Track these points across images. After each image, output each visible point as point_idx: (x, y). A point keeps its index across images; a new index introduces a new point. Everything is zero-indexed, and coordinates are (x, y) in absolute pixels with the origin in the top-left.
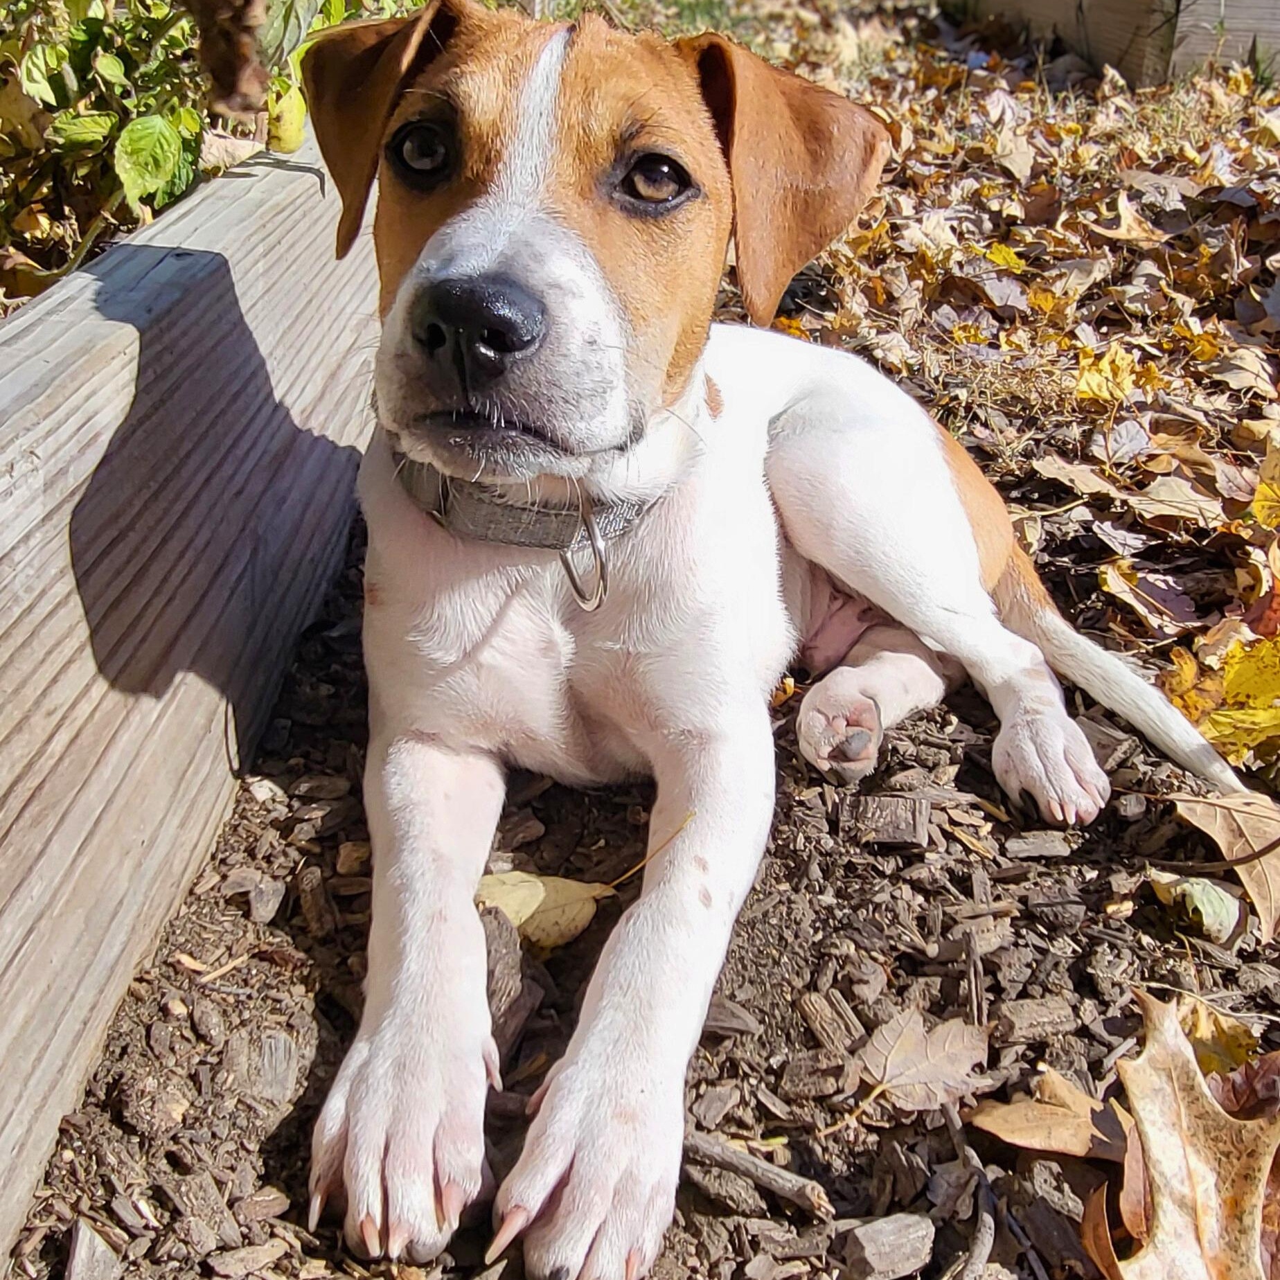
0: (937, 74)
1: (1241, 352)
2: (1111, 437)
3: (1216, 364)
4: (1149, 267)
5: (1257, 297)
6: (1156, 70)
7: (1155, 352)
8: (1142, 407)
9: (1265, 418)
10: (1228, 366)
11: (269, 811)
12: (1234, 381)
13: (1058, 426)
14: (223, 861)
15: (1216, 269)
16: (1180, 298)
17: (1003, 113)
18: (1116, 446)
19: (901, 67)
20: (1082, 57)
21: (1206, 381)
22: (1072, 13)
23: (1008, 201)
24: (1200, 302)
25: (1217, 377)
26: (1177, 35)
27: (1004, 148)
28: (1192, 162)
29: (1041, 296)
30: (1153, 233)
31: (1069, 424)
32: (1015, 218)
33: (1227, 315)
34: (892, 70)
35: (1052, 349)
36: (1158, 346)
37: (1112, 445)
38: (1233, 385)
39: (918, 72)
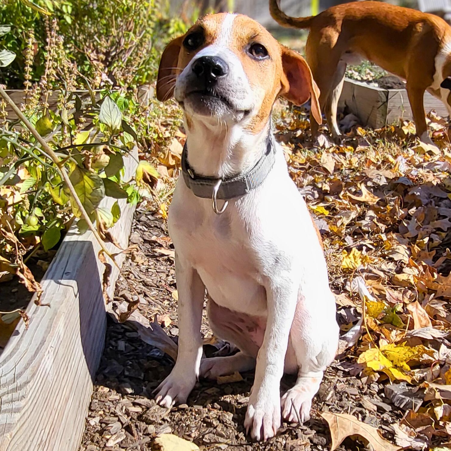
0: (300, 124)
1: (399, 247)
2: (352, 283)
3: (390, 251)
4: (371, 213)
5: (406, 225)
6: (381, 122)
7: (371, 247)
8: (363, 271)
9: (404, 273)
10: (394, 252)
11: (95, 428)
12: (396, 257)
13: (336, 278)
14: (85, 444)
15: (392, 214)
16: (380, 225)
17: (325, 143)
18: (354, 286)
19: (288, 120)
20: (355, 115)
21: (387, 257)
22: (351, 97)
23: (324, 184)
24: (388, 226)
25: (391, 256)
26: (388, 110)
27: (324, 160)
28: (392, 163)
29: (333, 226)
30: (374, 197)
31: (339, 278)
32: (327, 190)
33: (396, 231)
34: (285, 122)
35: (337, 246)
36: (372, 245)
37: (352, 286)
38: (396, 259)
39: (294, 123)
